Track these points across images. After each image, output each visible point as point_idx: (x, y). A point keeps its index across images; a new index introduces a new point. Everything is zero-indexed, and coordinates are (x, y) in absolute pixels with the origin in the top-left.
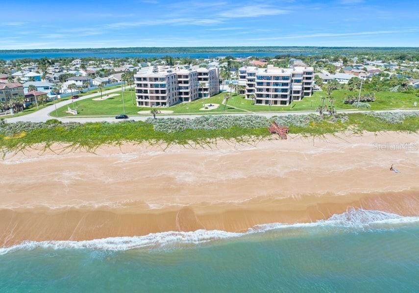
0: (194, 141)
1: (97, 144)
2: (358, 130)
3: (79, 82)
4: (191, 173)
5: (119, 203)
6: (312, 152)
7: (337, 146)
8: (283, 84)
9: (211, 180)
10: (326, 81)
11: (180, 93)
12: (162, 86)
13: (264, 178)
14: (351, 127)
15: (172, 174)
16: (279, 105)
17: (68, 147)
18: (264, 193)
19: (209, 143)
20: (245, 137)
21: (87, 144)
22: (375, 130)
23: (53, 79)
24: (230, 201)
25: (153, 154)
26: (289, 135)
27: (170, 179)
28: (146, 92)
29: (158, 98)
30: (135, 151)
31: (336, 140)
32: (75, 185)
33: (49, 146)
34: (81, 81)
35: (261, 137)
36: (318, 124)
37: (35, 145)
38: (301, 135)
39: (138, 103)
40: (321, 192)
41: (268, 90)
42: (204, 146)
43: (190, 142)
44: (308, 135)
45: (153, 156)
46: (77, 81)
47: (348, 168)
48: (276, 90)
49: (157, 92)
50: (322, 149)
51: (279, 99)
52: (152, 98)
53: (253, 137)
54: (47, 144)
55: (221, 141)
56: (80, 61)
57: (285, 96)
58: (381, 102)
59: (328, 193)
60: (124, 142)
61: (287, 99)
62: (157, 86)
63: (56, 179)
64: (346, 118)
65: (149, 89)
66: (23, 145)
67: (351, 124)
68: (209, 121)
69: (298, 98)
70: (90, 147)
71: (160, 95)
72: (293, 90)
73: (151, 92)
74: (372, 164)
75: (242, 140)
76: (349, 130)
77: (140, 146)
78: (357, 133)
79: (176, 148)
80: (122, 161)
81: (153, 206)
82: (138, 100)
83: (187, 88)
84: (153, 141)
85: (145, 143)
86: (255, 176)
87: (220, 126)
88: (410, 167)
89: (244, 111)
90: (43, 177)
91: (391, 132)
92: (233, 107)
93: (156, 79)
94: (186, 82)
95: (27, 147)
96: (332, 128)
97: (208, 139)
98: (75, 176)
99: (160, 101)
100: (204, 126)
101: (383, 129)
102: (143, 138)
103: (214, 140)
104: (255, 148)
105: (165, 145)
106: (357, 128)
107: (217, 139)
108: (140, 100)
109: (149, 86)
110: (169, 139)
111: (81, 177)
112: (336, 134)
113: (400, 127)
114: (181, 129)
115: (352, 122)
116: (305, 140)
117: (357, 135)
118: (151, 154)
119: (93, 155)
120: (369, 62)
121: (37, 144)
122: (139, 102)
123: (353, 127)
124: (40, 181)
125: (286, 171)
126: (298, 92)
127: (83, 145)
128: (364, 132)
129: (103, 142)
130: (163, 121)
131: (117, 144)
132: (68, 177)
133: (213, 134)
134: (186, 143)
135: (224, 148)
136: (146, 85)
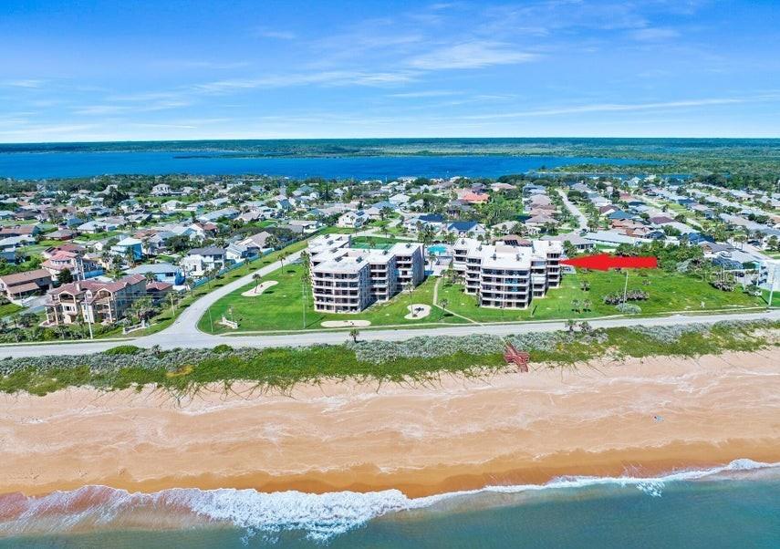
0: (411, 376)
1: (289, 383)
2: (619, 355)
3: (208, 257)
4: (417, 426)
5: (347, 466)
6: (560, 392)
7: (591, 381)
8: (520, 281)
9: (443, 435)
10: (582, 247)
11: (375, 290)
12: (353, 285)
13: (505, 432)
14: (610, 350)
15: (396, 426)
16: (514, 308)
17: (255, 388)
18: (506, 451)
19: (431, 378)
20: (475, 369)
21: (278, 384)
22: (641, 356)
23: (157, 245)
24: (469, 462)
25: (365, 398)
26: (531, 365)
27: (395, 434)
28: (329, 292)
29: (345, 301)
30: (340, 393)
31: (589, 372)
32: (287, 443)
33: (229, 386)
34: (211, 256)
35: (495, 368)
36: (568, 347)
37: (211, 385)
38: (546, 365)
39: (316, 307)
40: (570, 448)
41: (498, 288)
42: (425, 383)
43: (406, 377)
44: (555, 364)
45: (367, 401)
46: (205, 256)
47: (602, 416)
48: (510, 288)
49: (345, 293)
50: (572, 387)
51: (514, 301)
52: (337, 300)
53: (485, 368)
54: (226, 384)
55: (444, 375)
56: (167, 186)
57: (522, 297)
58: (657, 300)
59: (577, 449)
60: (323, 379)
61: (526, 300)
62: (345, 285)
63: (260, 436)
64: (605, 336)
65: (333, 289)
66: (195, 385)
67: (611, 344)
68: (427, 344)
69: (540, 294)
70: (284, 388)
71: (349, 297)
72: (533, 283)
73: (337, 293)
74: (631, 409)
75: (471, 374)
76: (608, 355)
77: (344, 385)
78: (616, 360)
79: (390, 388)
80: (331, 409)
81: (384, 470)
82: (316, 302)
83: (384, 282)
84: (360, 377)
85: (350, 380)
86: (493, 428)
87: (440, 353)
88: (676, 412)
89: (467, 322)
90: (243, 433)
91: (662, 357)
92: (451, 312)
93: (344, 276)
94: (382, 275)
95: (202, 388)
96: (586, 353)
97: (429, 373)
98: (282, 430)
99: (349, 305)
100: (420, 352)
101: (653, 351)
102: (346, 372)
103: (436, 374)
104: (489, 386)
105: (375, 384)
106: (618, 352)
107: (440, 372)
108: (320, 303)
109: (335, 284)
110: (379, 373)
111: (289, 432)
112: (591, 361)
113: (673, 350)
114: (391, 357)
115: (611, 343)
116: (551, 373)
117: (616, 363)
118: (362, 397)
119: (291, 400)
120: (656, 191)
121: (213, 383)
122: (318, 306)
123: (613, 350)
124: (242, 439)
125: (529, 420)
126: (540, 286)
127: (273, 385)
128: (628, 357)
129: (296, 380)
130: (366, 346)
131: (315, 382)
132: (273, 432)
133: (434, 365)
134: (402, 380)
135: (449, 386)
136: (329, 284)
